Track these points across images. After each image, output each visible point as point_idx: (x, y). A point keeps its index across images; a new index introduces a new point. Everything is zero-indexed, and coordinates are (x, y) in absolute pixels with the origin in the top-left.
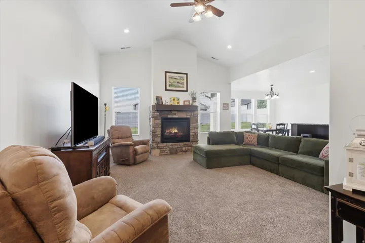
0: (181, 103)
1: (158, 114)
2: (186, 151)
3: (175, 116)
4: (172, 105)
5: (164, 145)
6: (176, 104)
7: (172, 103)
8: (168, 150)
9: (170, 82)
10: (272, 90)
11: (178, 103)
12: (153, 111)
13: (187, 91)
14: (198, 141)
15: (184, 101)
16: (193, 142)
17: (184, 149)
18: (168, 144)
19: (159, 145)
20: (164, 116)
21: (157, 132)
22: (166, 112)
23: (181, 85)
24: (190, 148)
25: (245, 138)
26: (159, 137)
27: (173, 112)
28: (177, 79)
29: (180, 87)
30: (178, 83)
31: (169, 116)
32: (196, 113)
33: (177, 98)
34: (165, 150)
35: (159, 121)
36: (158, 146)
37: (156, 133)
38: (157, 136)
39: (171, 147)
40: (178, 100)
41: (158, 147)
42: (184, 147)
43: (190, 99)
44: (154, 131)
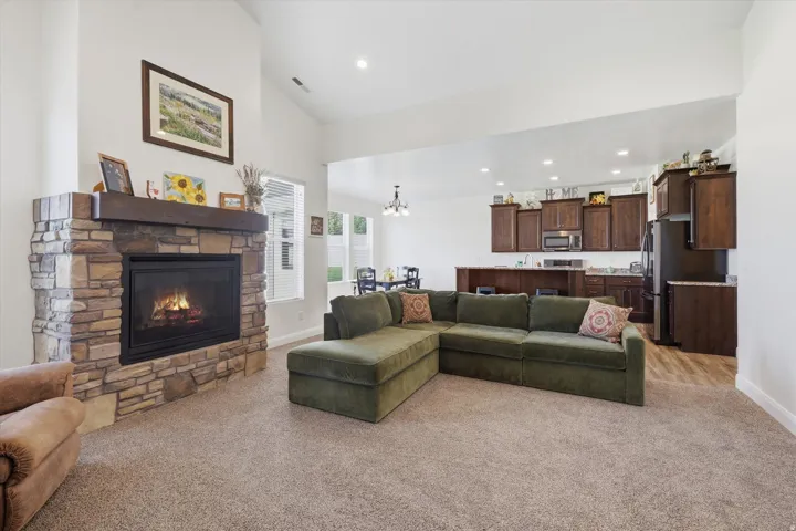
0: (212, 201)
1: (108, 236)
2: (229, 372)
3: (185, 250)
4: (173, 203)
5: (141, 368)
6: (193, 202)
7: (176, 195)
8: (159, 384)
9: (163, 110)
10: (397, 196)
11: (200, 198)
12: (80, 224)
13: (230, 160)
14: (267, 329)
15: (222, 196)
16: (249, 337)
17: (221, 366)
18: (157, 362)
19: (109, 379)
20: (137, 247)
21: (101, 318)
22: (149, 230)
23: (211, 136)
24: (241, 358)
25: (406, 307)
26: (110, 339)
27: (180, 232)
28: (193, 107)
29: (204, 140)
30: (199, 123)
31: (164, 249)
32: (259, 238)
33: (195, 180)
34: (141, 389)
35: (113, 271)
36: (104, 384)
37: (96, 326)
38: (100, 336)
39: (171, 371)
40: (200, 187)
41: (106, 388)
42: (222, 359)
43: (240, 189)
44: (84, 317)
